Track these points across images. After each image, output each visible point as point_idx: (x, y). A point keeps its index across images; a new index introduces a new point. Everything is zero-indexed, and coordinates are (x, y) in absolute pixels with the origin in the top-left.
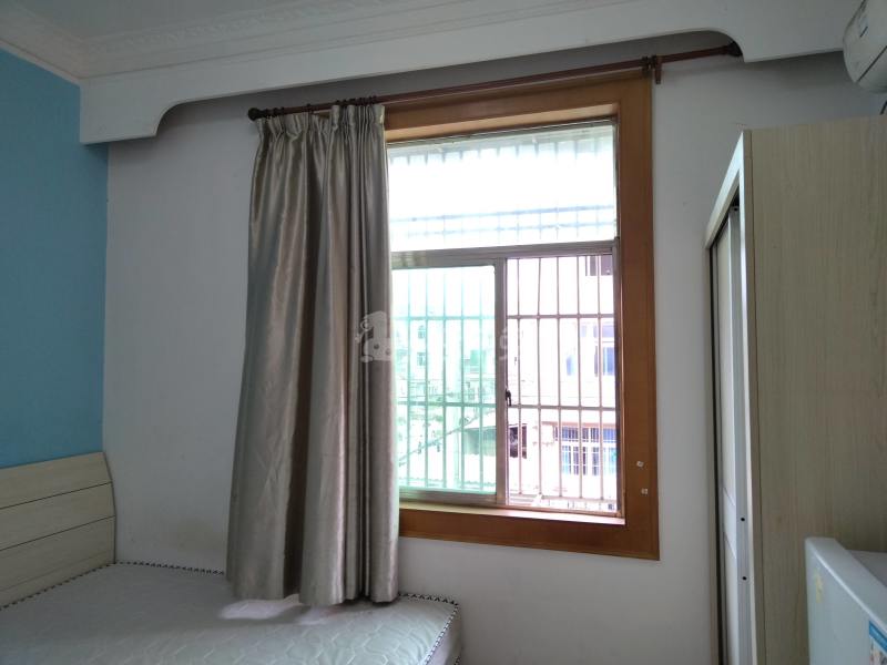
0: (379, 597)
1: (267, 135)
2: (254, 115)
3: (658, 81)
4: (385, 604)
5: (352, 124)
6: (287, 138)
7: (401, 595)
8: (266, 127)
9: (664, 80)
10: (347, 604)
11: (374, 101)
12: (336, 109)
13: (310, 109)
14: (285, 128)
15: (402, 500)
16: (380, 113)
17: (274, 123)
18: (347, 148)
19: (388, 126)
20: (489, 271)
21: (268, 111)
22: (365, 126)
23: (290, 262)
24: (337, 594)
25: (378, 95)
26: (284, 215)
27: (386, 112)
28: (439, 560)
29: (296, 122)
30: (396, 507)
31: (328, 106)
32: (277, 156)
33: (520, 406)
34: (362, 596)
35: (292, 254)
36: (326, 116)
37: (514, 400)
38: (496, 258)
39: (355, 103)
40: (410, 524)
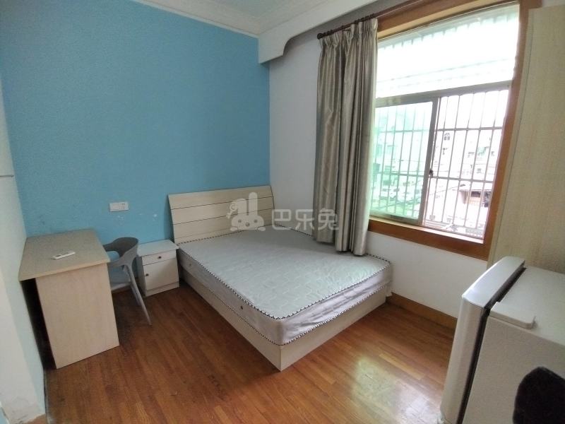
0: (356, 253)
1: (324, 46)
2: (320, 36)
4: (359, 256)
5: (360, 32)
6: (333, 47)
7: (366, 254)
8: (324, 42)
10: (342, 252)
11: (373, 16)
12: (353, 26)
13: (343, 28)
14: (332, 40)
15: (371, 216)
16: (375, 23)
17: (327, 39)
18: (357, 47)
19: (380, 29)
20: (430, 105)
21: (324, 33)
22: (367, 32)
25: (375, 13)
27: (380, 21)
29: (337, 37)
30: (367, 218)
31: (349, 25)
32: (329, 56)
33: (438, 178)
34: (349, 251)
36: (350, 30)
37: (435, 174)
38: (433, 97)
39: (363, 20)
40: (373, 226)
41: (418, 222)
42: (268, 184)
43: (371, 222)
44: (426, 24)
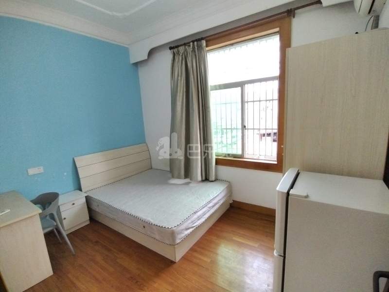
0: (211, 179)
1: (174, 54)
2: (171, 48)
3: (294, 17)
4: (212, 181)
5: (196, 47)
6: (179, 55)
7: (216, 180)
8: (174, 52)
9: (296, 16)
10: (203, 181)
11: (202, 39)
12: (191, 43)
13: (185, 44)
14: (178, 51)
15: (216, 156)
16: (204, 43)
17: (175, 50)
18: (196, 55)
19: (207, 46)
20: (239, 89)
21: (174, 47)
22: (200, 47)
24: (200, 178)
25: (204, 37)
26: (179, 78)
27: (206, 42)
28: (226, 172)
29: (181, 49)
30: (214, 157)
31: (189, 43)
32: (177, 60)
33: (248, 129)
34: (206, 179)
35: (182, 89)
36: (190, 46)
38: (241, 84)
39: (197, 40)
40: (218, 162)
41: (242, 156)
42: (145, 143)
43: (216, 159)
44: (232, 44)
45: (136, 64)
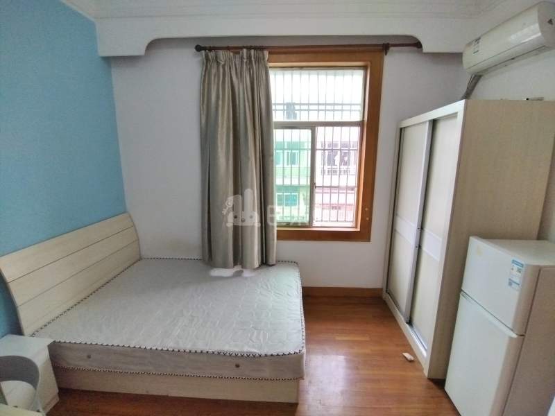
0: (270, 263)
1: (207, 61)
2: (199, 48)
3: (386, 54)
5: (253, 59)
6: (218, 63)
7: (278, 262)
8: (206, 56)
9: (388, 54)
10: (260, 266)
11: (263, 48)
12: (245, 50)
13: (228, 48)
14: (217, 57)
15: (278, 226)
16: (266, 53)
19: (269, 61)
20: (309, 132)
21: (207, 48)
23: (225, 125)
25: (266, 45)
29: (223, 55)
30: (276, 229)
32: (213, 72)
33: (318, 187)
35: (225, 122)
38: (312, 126)
39: (256, 48)
40: (283, 236)
41: (310, 224)
42: (125, 212)
43: (278, 231)
45: (109, 60)
